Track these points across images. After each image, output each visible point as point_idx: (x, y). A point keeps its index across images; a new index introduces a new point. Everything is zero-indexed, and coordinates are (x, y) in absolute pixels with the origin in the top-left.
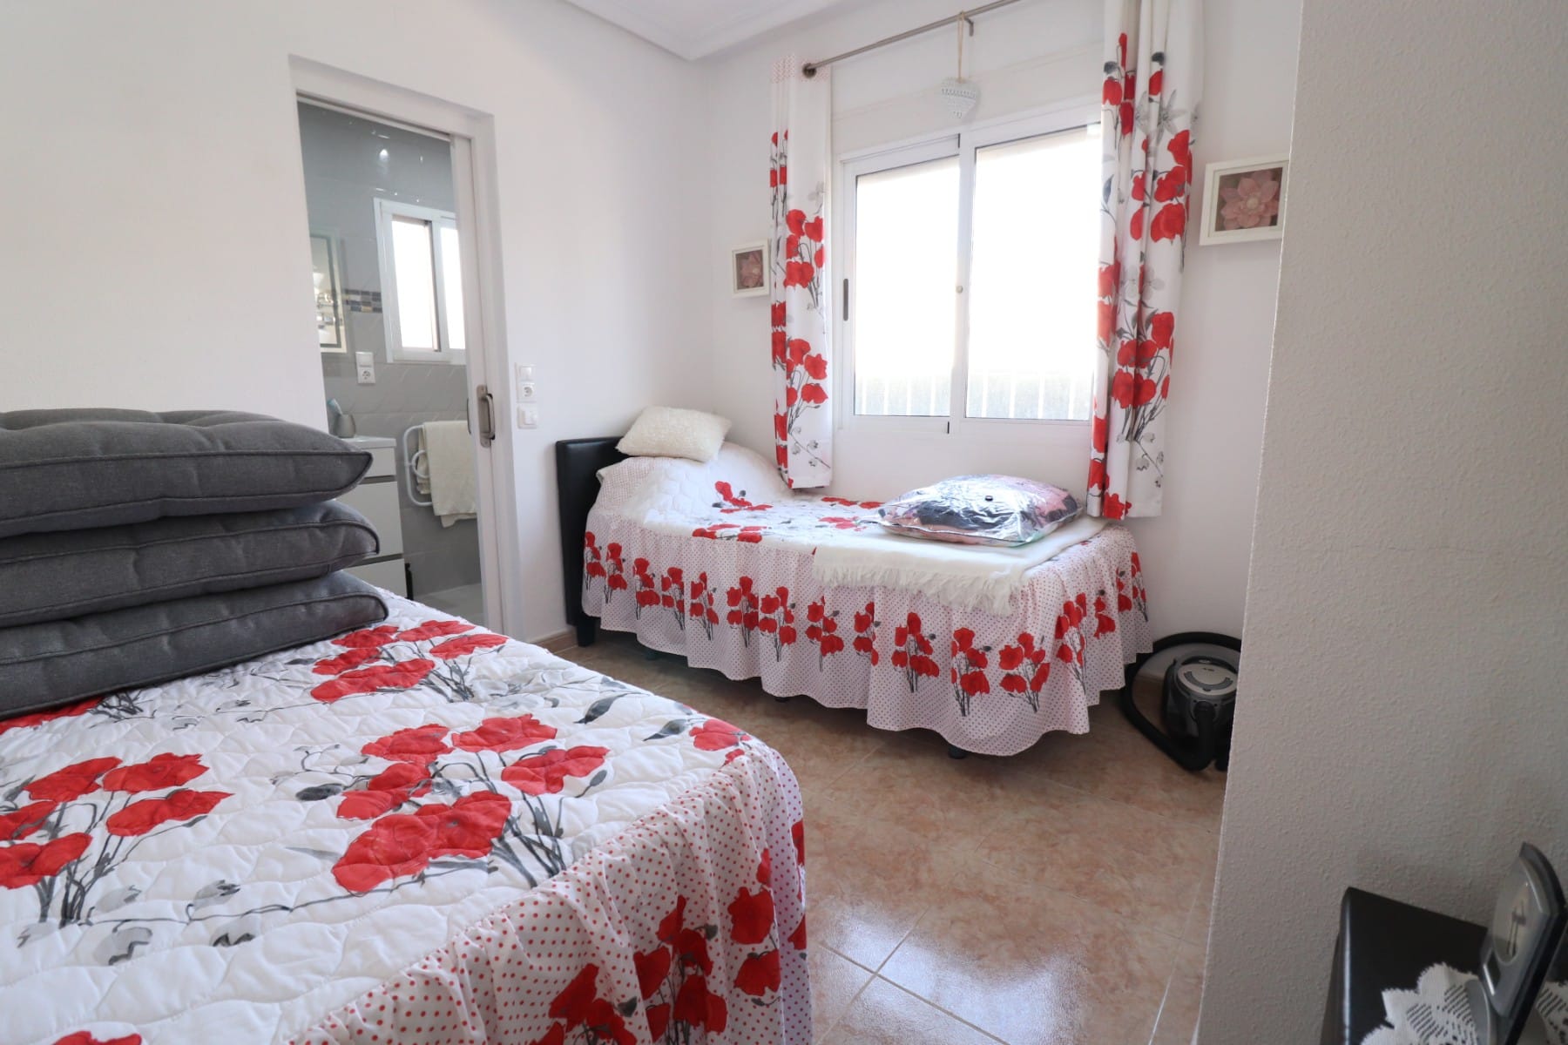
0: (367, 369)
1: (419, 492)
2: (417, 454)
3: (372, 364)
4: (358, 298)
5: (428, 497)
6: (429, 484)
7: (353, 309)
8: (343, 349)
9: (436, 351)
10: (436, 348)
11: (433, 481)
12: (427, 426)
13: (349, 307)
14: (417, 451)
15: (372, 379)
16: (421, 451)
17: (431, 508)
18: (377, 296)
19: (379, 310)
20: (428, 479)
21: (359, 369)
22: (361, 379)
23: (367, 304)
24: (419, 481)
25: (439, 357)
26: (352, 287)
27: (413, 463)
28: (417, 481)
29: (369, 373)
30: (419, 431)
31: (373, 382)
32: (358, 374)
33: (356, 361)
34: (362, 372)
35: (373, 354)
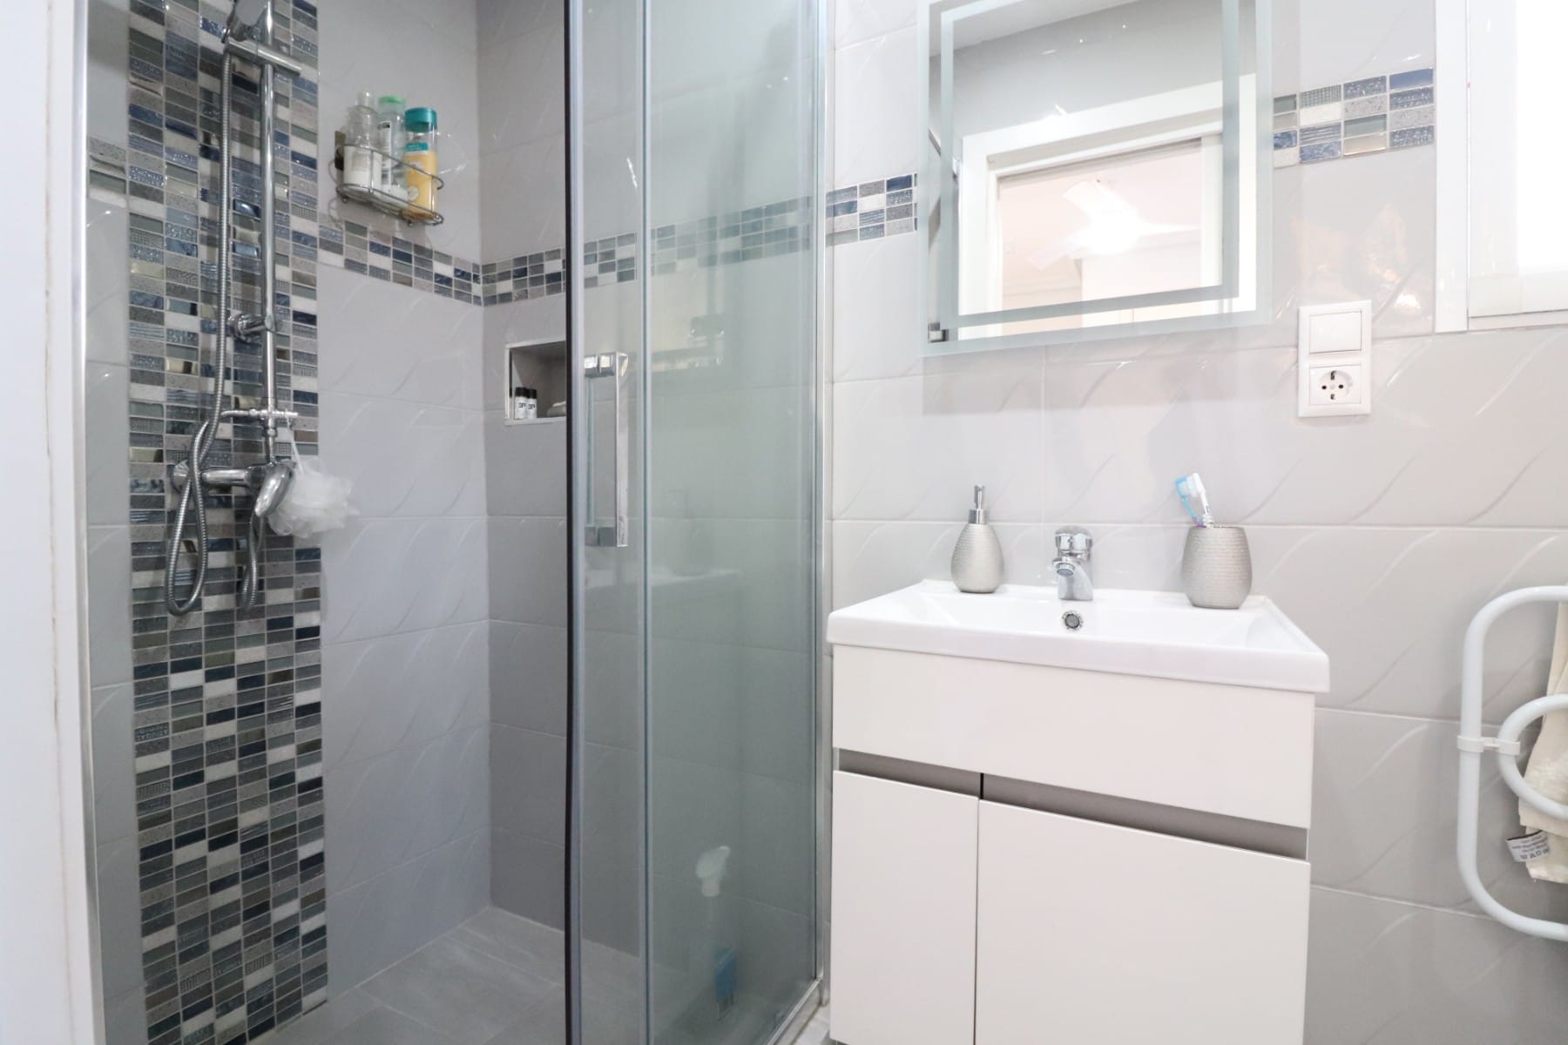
1: (1522, 869)
2: (1537, 707)
3: (1367, 344)
4: (1322, 114)
7: (1307, 158)
14: (1539, 693)
15: (1357, 398)
18: (1415, 83)
19: (1417, 136)
21: (1305, 363)
22: (1312, 397)
23: (1372, 122)
24: (1523, 824)
27: (1509, 742)
28: (1518, 817)
29: (1347, 377)
30: (1560, 606)
31: (1366, 407)
32: (1304, 383)
33: (1297, 337)
34: (1319, 377)
35: (1373, 306)
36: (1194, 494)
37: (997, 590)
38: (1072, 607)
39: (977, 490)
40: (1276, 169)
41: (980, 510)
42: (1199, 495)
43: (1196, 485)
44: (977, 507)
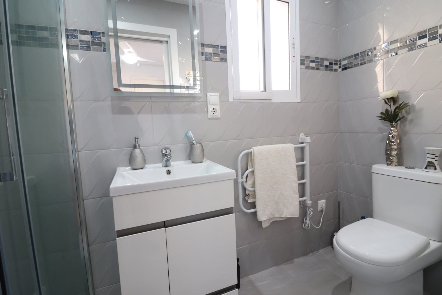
0: (213, 106)
1: (247, 201)
2: (247, 172)
3: (219, 103)
4: (209, 50)
5: (253, 205)
6: (255, 194)
7: (206, 59)
8: (197, 90)
9: (263, 91)
10: (262, 89)
11: (258, 193)
12: (256, 149)
13: (203, 58)
14: (247, 169)
15: (218, 114)
16: (250, 170)
17: (255, 213)
18: (224, 49)
19: (224, 60)
20: (254, 191)
21: (209, 106)
22: (210, 115)
23: (217, 55)
24: (247, 193)
25: (265, 96)
26: (206, 42)
27: (244, 179)
28: (246, 192)
29: (216, 110)
30: (249, 153)
31: (219, 116)
32: (209, 111)
33: (207, 100)
34: (211, 109)
35: (220, 95)
36: (191, 136)
37: (144, 167)
38: (168, 168)
39: (136, 138)
40: (202, 60)
41: (137, 145)
42: (192, 136)
43: (191, 134)
44: (136, 143)
